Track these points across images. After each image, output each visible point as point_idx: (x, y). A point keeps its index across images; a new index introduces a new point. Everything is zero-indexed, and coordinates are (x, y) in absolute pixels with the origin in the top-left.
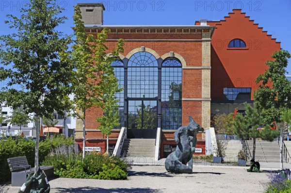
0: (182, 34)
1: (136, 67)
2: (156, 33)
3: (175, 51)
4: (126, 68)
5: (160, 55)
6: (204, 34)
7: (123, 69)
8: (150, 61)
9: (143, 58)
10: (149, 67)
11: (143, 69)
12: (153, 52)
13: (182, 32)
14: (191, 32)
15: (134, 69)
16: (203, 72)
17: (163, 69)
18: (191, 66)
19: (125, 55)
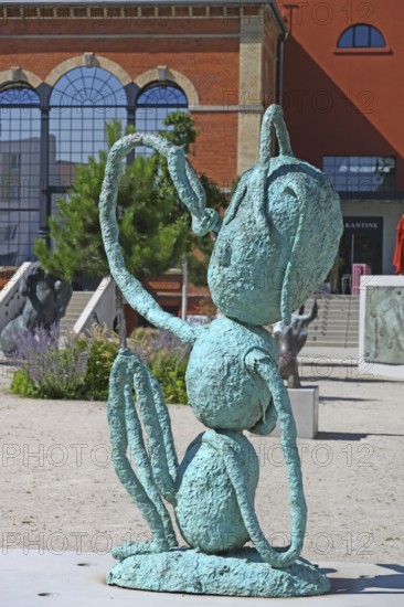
0: (188, 21)
1: (71, 107)
2: (123, 17)
3: (171, 64)
4: (45, 110)
5: (133, 74)
6: (244, 20)
7: (37, 113)
8: (106, 91)
9: (88, 83)
10: (105, 106)
11: (88, 112)
12: (115, 68)
13: (187, 14)
14: (211, 14)
15: (66, 112)
16: (240, 120)
17: (139, 112)
18: (212, 104)
19: (43, 77)
